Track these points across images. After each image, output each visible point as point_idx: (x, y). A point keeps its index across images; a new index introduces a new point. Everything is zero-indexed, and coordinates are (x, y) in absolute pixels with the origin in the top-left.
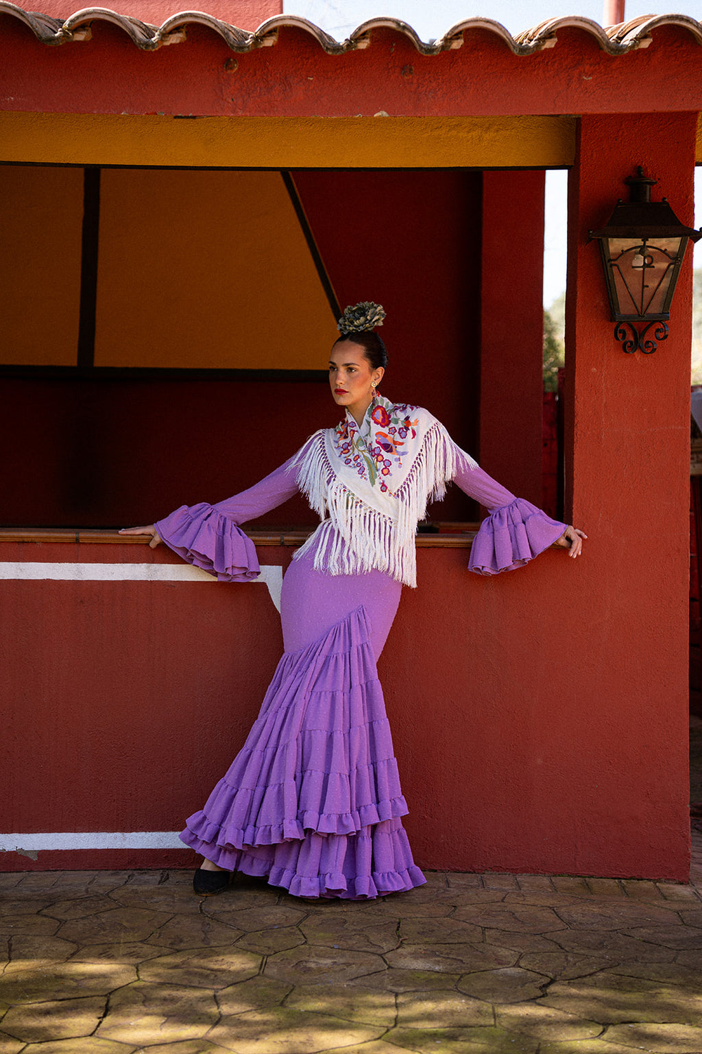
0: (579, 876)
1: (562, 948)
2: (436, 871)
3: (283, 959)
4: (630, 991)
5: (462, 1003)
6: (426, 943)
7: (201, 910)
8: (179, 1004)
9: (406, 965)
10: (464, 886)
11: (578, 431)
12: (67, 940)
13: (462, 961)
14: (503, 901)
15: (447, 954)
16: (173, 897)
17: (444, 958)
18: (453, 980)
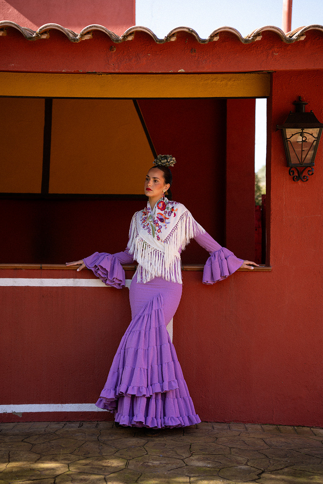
0: (274, 425)
1: (267, 457)
2: (207, 422)
3: (137, 461)
4: (300, 477)
5: (221, 481)
6: (204, 454)
7: (98, 440)
8: (88, 482)
9: (194, 464)
10: (221, 429)
11: (272, 217)
12: (35, 453)
13: (220, 462)
14: (239, 436)
15: (213, 459)
16: (85, 434)
17: (212, 461)
18: (216, 471)
